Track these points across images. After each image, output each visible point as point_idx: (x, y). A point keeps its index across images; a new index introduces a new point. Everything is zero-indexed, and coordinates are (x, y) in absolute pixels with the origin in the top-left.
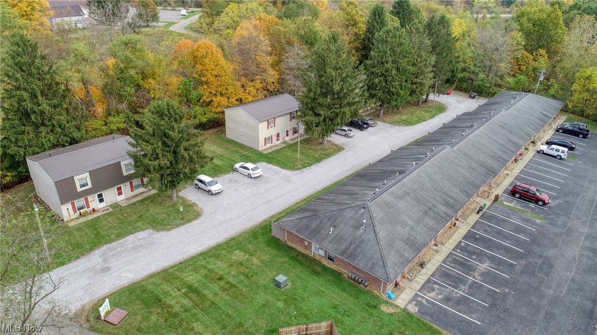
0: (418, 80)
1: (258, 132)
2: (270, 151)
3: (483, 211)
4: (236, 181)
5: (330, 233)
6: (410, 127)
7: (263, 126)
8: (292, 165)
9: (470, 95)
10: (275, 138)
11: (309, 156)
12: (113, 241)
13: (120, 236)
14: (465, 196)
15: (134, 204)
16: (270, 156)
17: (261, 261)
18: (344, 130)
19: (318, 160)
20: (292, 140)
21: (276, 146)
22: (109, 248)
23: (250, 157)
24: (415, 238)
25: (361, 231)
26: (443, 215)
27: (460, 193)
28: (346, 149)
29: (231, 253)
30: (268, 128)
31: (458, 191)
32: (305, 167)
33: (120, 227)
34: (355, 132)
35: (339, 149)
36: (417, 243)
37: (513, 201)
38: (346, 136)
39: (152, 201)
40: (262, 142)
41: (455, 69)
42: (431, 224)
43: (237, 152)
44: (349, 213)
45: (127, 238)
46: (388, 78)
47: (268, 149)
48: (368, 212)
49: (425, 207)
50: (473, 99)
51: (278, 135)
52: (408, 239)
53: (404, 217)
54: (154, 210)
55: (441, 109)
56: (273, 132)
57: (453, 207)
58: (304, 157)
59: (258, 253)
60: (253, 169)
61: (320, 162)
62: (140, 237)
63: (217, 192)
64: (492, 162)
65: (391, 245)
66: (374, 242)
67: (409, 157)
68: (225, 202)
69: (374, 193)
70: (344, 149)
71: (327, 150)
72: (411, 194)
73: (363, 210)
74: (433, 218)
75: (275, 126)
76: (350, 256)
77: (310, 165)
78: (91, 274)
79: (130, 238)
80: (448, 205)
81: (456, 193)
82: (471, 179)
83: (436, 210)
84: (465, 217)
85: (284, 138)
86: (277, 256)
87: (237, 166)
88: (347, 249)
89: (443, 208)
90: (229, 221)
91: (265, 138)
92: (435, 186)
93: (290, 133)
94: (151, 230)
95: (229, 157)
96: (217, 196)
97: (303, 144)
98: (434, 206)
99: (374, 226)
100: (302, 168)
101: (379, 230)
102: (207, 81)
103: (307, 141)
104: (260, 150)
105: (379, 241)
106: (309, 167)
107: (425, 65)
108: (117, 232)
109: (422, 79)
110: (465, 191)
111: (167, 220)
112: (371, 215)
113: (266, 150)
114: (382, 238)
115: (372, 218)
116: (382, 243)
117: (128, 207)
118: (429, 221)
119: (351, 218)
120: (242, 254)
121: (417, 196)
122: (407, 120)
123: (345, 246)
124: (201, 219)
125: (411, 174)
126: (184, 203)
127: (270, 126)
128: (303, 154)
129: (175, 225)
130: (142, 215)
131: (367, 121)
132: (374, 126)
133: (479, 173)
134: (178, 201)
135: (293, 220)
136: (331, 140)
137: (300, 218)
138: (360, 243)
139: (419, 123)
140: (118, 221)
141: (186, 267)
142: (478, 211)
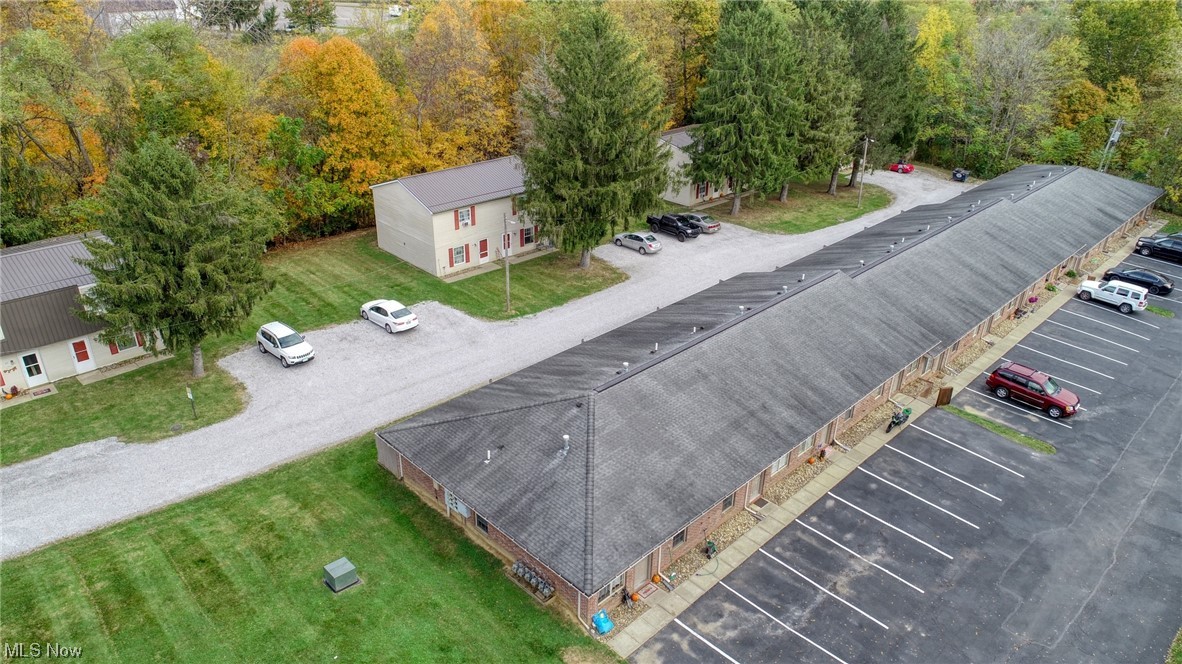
0: (820, 134)
1: (431, 235)
2: (462, 277)
3: (903, 426)
4: (356, 339)
5: (487, 462)
6: (795, 236)
7: (443, 223)
8: (496, 308)
9: (954, 175)
10: (475, 252)
11: (541, 290)
12: (27, 458)
13: (38, 450)
14: (853, 387)
15: (111, 381)
16: (455, 287)
17: (322, 521)
18: (638, 238)
19: (558, 300)
20: (518, 256)
21: (479, 267)
23: (410, 290)
24: (691, 485)
25: (556, 462)
26: (782, 431)
27: (842, 381)
28: (632, 279)
29: (264, 499)
30: (457, 227)
31: (838, 375)
32: (523, 313)
33: (52, 429)
34: (663, 243)
35: (616, 277)
36: (693, 496)
37: (989, 406)
38: (642, 251)
39: (152, 376)
40: (442, 259)
41: (913, 113)
42: (742, 450)
43: (387, 278)
44: (542, 417)
45: (54, 455)
46: (744, 125)
47: (457, 273)
48: (585, 417)
49: (739, 409)
50: (961, 184)
51: (483, 245)
52: (670, 485)
53: (676, 431)
54: (149, 398)
55: (882, 199)
56: (470, 236)
57: (813, 412)
58: (530, 292)
59: (324, 503)
60: (396, 315)
61: (562, 304)
62: (84, 453)
63: (296, 360)
64: (947, 314)
65: (617, 499)
66: (578, 489)
67: (744, 295)
68: (310, 384)
69: (618, 373)
70: (627, 278)
71: (589, 279)
72: (713, 378)
73: (575, 410)
74: (753, 437)
75: (473, 223)
76: (513, 521)
77: (535, 309)
79: (57, 456)
80: (801, 406)
81: (831, 379)
82: (880, 348)
83: (766, 417)
84: (852, 437)
85: (498, 251)
86: (367, 512)
87: (366, 306)
88: (512, 503)
89: (787, 415)
90: (298, 425)
91: (451, 250)
92: (781, 362)
93: (516, 240)
94: (115, 438)
95: (364, 287)
96: (297, 371)
97: (540, 265)
98: (764, 407)
99: (591, 449)
100: (517, 315)
101: (600, 461)
102: (339, 124)
103: (551, 260)
104: (438, 275)
105: (590, 487)
106: (531, 315)
107: (835, 99)
108: (39, 441)
109: (827, 132)
110: (857, 377)
111: (162, 419)
112: (591, 424)
113: (450, 275)
114: (602, 480)
115: (591, 431)
116: (597, 493)
117: (93, 386)
118: (741, 445)
119: (544, 428)
120: (286, 503)
121: (727, 384)
122: (794, 222)
123: (509, 496)
124: (238, 418)
125: (727, 331)
126: (220, 381)
127: (461, 224)
128: (531, 287)
129: (174, 430)
130: (112, 406)
131: (698, 220)
132: (713, 233)
133: (904, 336)
134: (208, 376)
135: (414, 428)
136: (605, 259)
137: (430, 425)
138: (546, 489)
139: (819, 228)
140: (54, 417)
141: (145, 528)
142: (890, 426)
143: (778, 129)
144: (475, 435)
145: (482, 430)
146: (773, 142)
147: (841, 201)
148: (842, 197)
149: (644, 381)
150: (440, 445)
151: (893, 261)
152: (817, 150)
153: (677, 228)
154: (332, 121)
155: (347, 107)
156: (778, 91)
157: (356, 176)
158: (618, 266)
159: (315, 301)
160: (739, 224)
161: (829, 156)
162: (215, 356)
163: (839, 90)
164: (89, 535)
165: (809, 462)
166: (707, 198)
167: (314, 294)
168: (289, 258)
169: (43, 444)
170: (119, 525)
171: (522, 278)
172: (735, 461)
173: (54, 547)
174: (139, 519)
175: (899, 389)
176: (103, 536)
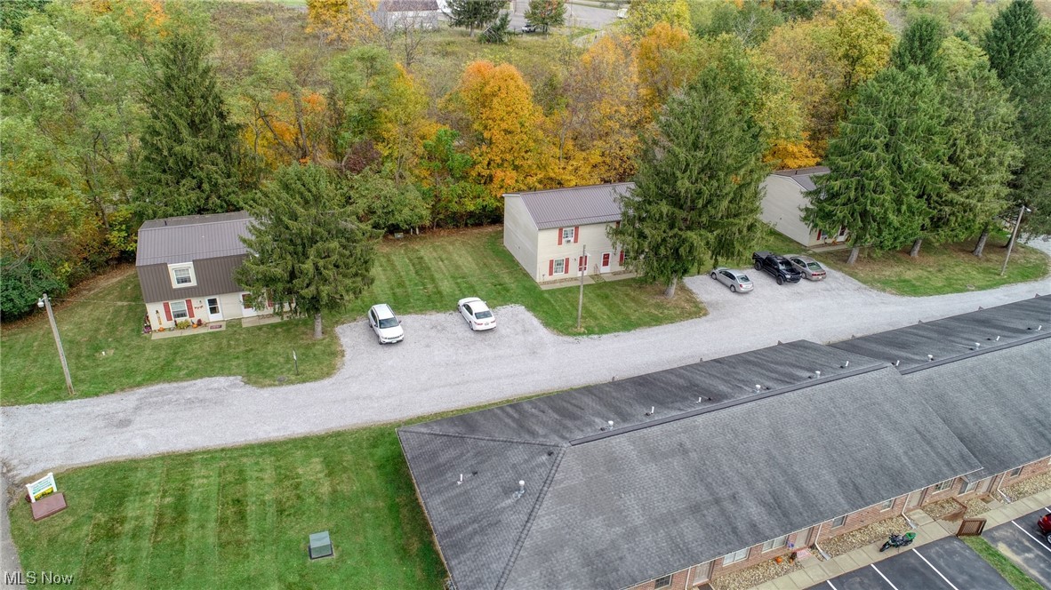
1: (536, 246)
2: (558, 286)
3: (903, 549)
4: (445, 328)
5: (459, 483)
6: (905, 299)
7: (547, 238)
8: (569, 322)
10: (574, 266)
11: (620, 312)
12: (182, 380)
13: (192, 375)
14: (846, 498)
15: (260, 328)
17: (335, 491)
18: (732, 277)
19: (629, 325)
20: (615, 274)
21: (576, 279)
22: (160, 391)
23: (508, 291)
24: (621, 558)
25: (509, 502)
26: (742, 526)
27: (836, 489)
28: (709, 317)
29: (307, 459)
30: (560, 243)
31: (834, 481)
32: (590, 332)
35: (696, 310)
36: (617, 570)
37: (1029, 550)
38: (733, 288)
40: (543, 267)
42: (689, 537)
44: (516, 455)
45: (199, 381)
47: (555, 282)
48: (550, 467)
49: (705, 493)
51: (583, 260)
52: (599, 554)
53: (630, 501)
54: (279, 349)
56: (571, 251)
57: (785, 515)
58: (607, 312)
59: (345, 476)
60: (478, 316)
61: (629, 330)
62: (216, 385)
63: (387, 341)
65: (544, 554)
66: (514, 534)
67: (780, 368)
68: (390, 363)
69: (601, 429)
70: (705, 314)
71: (668, 309)
72: (693, 455)
73: (545, 458)
74: (706, 526)
75: (576, 241)
76: (454, 545)
77: (603, 330)
78: (102, 424)
79: (200, 383)
81: (823, 482)
82: (900, 461)
83: (730, 507)
84: (837, 545)
85: (596, 267)
86: (372, 492)
87: (462, 302)
88: (460, 528)
89: (755, 511)
90: (364, 398)
91: (551, 262)
92: (775, 453)
93: (614, 260)
94: (240, 377)
95: (473, 280)
96: (386, 349)
97: (631, 286)
98: (734, 497)
99: (540, 499)
100: (584, 333)
101: (544, 512)
102: (491, 138)
103: (641, 283)
104: (538, 281)
105: (523, 536)
106: (596, 336)
107: (986, 164)
108: (195, 367)
109: (967, 197)
110: (856, 487)
111: (277, 369)
112: (551, 475)
113: (548, 283)
114: (537, 532)
115: (548, 482)
116: (527, 543)
117: (248, 329)
118: (690, 530)
119: (514, 466)
120: (319, 467)
121: (705, 464)
122: (914, 282)
123: (461, 521)
124: (326, 382)
125: (730, 409)
126: (329, 345)
127: (564, 240)
128: (610, 307)
129: (280, 380)
130: (251, 350)
131: (804, 266)
132: (816, 281)
133: (938, 454)
134: (324, 339)
135: (423, 433)
136: (694, 291)
137: (435, 435)
138: (490, 525)
139: (939, 293)
140: (213, 350)
141: (222, 459)
142: (885, 545)
143: (906, 189)
144: (462, 454)
145: (469, 452)
146: (898, 202)
147: (985, 265)
148: (987, 260)
149: (622, 445)
150: (434, 455)
151: (970, 362)
152: (953, 214)
153: (778, 270)
154: (487, 135)
155: (499, 125)
156: (911, 152)
157: (497, 182)
158: (703, 300)
159: (430, 286)
160: (851, 275)
161: (968, 221)
162: (337, 323)
163: (993, 154)
164: (187, 454)
165: (776, 560)
166: (829, 241)
167: (433, 280)
168: (432, 243)
169: (196, 371)
170: (208, 452)
171: (607, 297)
172: (677, 546)
173: (164, 457)
174: (223, 450)
175: (920, 505)
176: (193, 458)
